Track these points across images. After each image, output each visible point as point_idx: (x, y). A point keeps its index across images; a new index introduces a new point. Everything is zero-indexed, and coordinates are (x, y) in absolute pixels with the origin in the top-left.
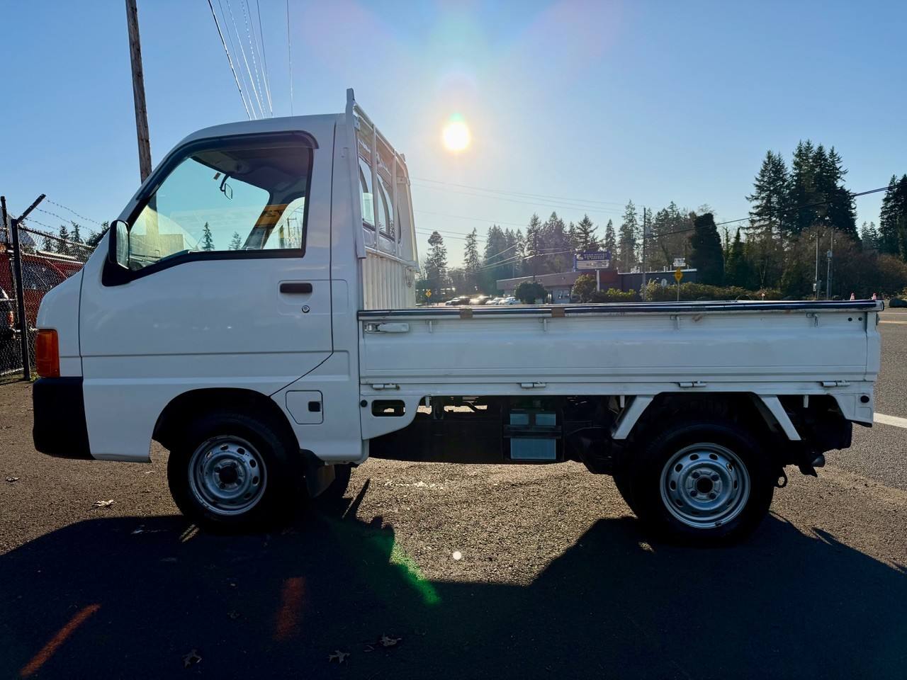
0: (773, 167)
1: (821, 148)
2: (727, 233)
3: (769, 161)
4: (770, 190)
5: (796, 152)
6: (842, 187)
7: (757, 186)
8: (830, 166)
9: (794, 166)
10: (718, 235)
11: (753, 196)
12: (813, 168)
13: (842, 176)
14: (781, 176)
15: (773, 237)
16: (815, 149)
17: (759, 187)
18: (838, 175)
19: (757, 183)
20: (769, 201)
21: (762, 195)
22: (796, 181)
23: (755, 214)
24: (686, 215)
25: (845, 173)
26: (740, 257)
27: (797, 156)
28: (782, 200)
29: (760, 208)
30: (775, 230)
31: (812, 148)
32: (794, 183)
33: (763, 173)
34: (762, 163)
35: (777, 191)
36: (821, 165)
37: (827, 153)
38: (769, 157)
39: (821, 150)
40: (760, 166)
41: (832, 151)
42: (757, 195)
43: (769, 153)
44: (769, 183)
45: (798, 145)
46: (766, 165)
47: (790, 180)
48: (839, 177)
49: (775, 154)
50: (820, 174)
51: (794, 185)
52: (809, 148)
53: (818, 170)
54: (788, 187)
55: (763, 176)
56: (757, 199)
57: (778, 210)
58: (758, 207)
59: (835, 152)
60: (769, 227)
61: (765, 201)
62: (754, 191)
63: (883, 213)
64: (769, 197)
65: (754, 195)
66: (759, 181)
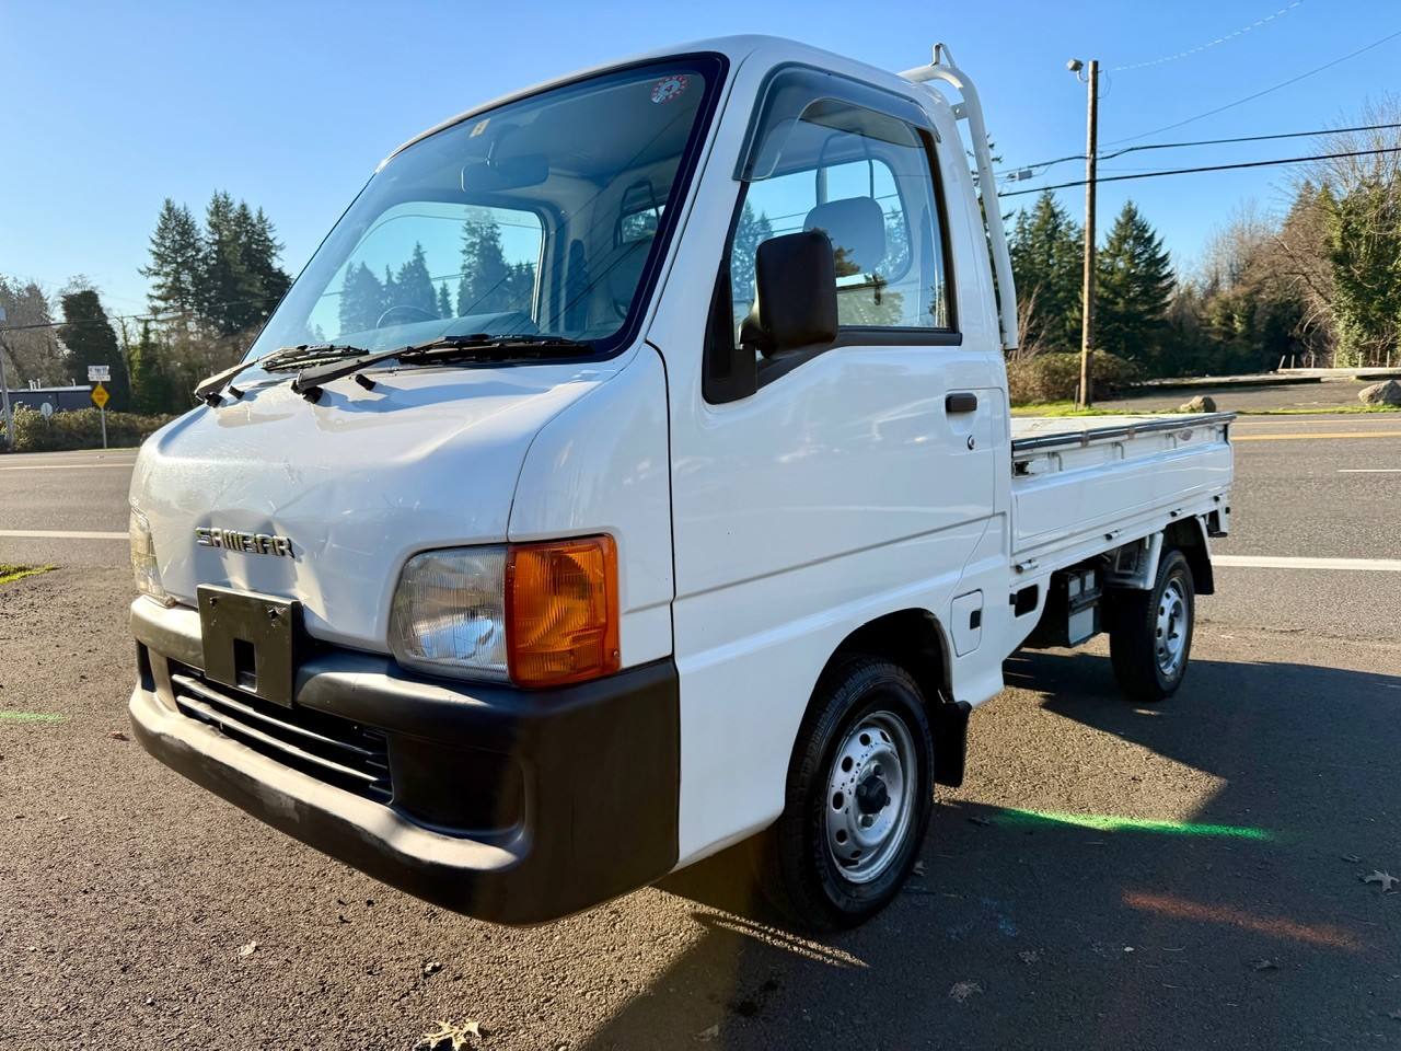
0: (176, 226)
1: (244, 207)
2: (124, 327)
3: (169, 214)
4: (177, 263)
5: (211, 208)
6: (279, 269)
7: (154, 253)
8: (259, 235)
9: (209, 228)
10: (110, 329)
11: (150, 270)
12: (237, 236)
13: (278, 253)
14: (192, 240)
15: (192, 338)
16: (236, 206)
17: (158, 256)
18: (273, 251)
19: (154, 248)
20: (177, 279)
21: (165, 270)
22: (216, 252)
23: (159, 298)
24: (19, 290)
25: (281, 248)
26: (155, 366)
27: (212, 214)
28: (198, 280)
29: (163, 289)
30: (192, 326)
31: (231, 204)
32: (214, 256)
33: (162, 232)
34: (159, 216)
35: (187, 265)
36: (247, 232)
37: (254, 216)
38: (169, 210)
39: (245, 210)
40: (156, 222)
41: (260, 213)
42: (156, 268)
43: (168, 202)
44: (175, 251)
45: (212, 196)
46: (165, 220)
47: (206, 249)
48: (274, 254)
49: (178, 205)
50: (247, 246)
51: (214, 259)
52: (228, 205)
53: (244, 239)
54: (204, 260)
55: (162, 238)
56: (157, 274)
57: (193, 295)
58: (160, 287)
59: (265, 216)
60: (183, 321)
61: (170, 279)
62: (151, 262)
63: (342, 313)
64: (176, 272)
65: (152, 267)
66: (157, 245)
